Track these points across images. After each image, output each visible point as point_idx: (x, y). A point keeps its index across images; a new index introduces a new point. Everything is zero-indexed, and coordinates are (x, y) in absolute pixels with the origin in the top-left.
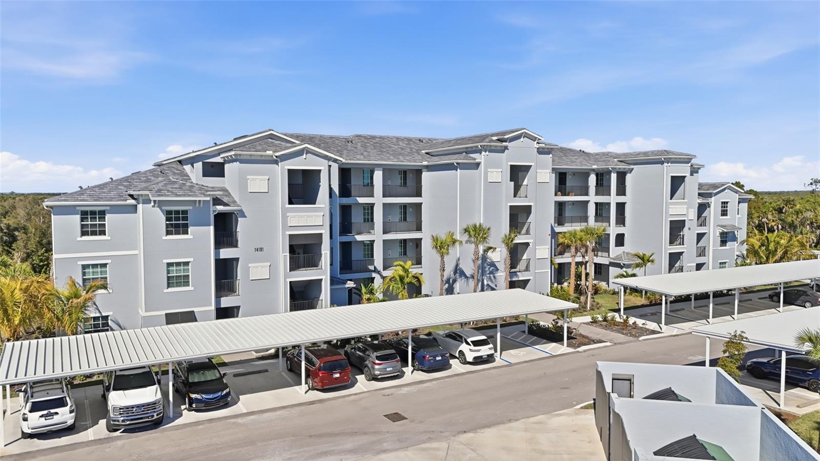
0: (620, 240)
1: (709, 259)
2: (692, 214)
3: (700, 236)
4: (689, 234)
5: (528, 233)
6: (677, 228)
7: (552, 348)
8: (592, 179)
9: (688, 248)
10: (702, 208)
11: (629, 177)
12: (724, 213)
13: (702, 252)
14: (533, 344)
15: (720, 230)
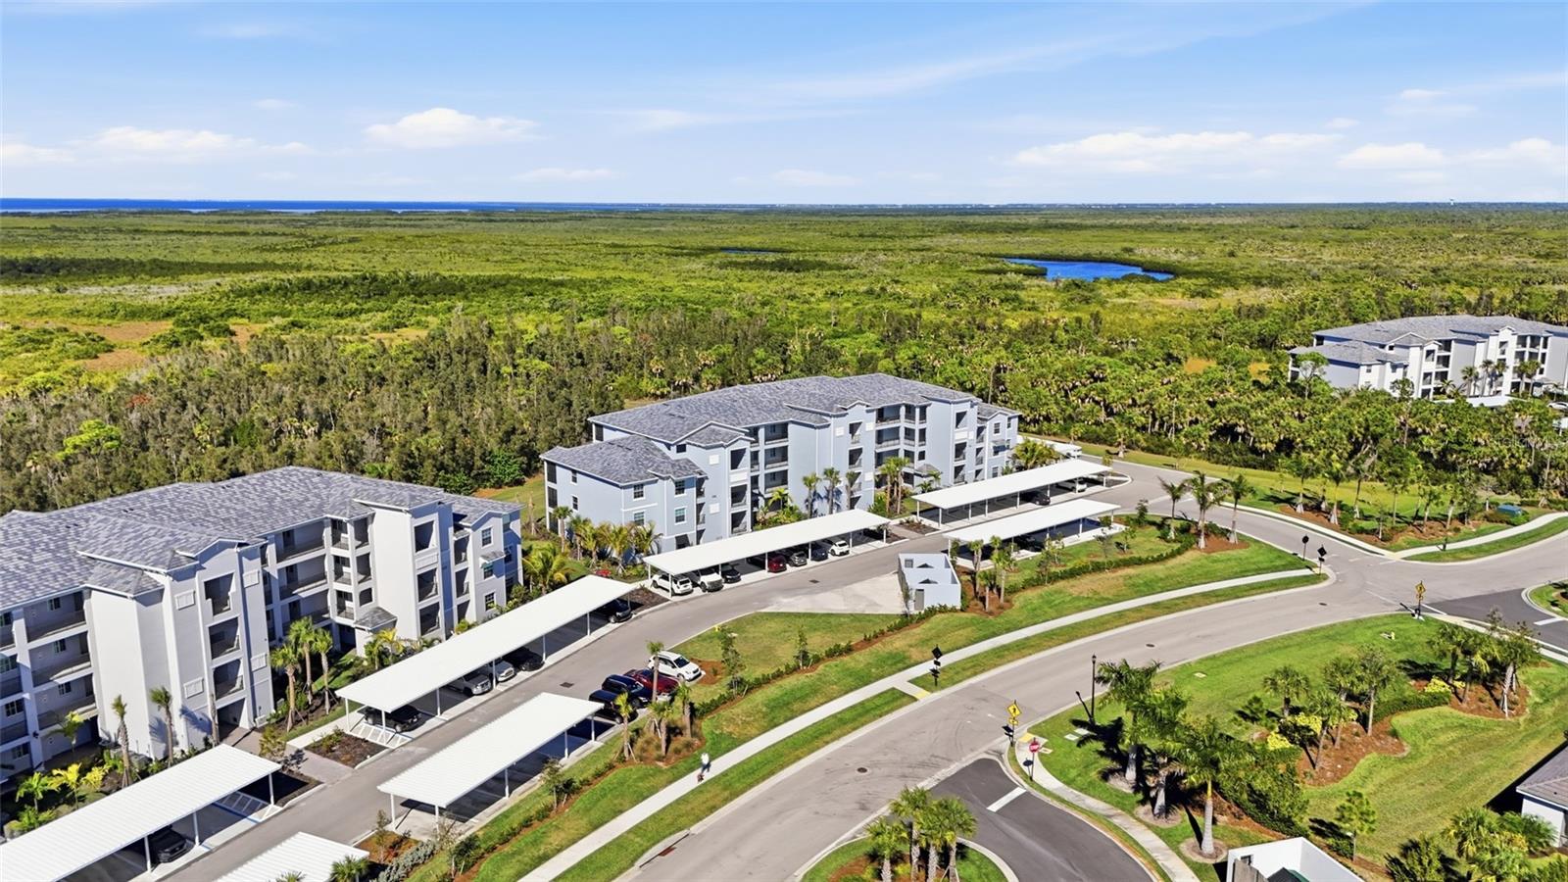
0: (922, 456)
1: (985, 467)
2: (973, 435)
3: (979, 450)
4: (969, 452)
5: (859, 465)
6: (960, 449)
7: (878, 544)
8: (903, 410)
9: (969, 461)
10: (980, 430)
11: (928, 409)
12: (997, 431)
13: (980, 461)
14: (867, 542)
15: (992, 445)
